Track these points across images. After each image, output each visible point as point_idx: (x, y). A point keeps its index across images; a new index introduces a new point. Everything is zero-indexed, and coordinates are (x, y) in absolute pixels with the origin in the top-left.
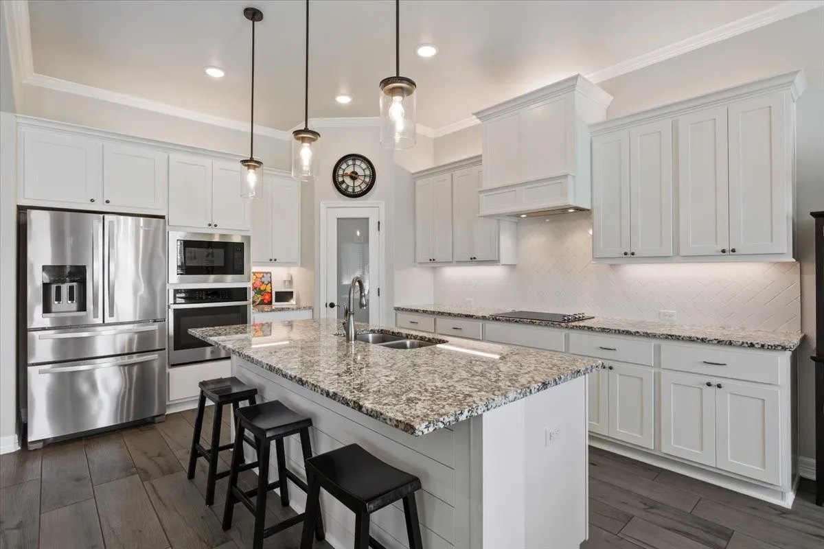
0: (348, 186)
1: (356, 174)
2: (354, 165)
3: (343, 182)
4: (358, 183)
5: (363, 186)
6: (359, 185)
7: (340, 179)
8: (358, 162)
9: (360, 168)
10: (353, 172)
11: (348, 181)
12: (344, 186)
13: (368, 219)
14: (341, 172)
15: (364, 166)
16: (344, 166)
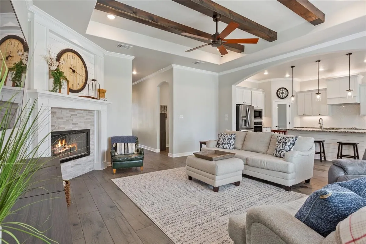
0: (281, 96)
1: (283, 92)
2: (282, 90)
3: (280, 95)
4: (283, 95)
5: (285, 96)
6: (284, 95)
7: (279, 94)
8: (284, 90)
9: (284, 91)
10: (282, 92)
11: (281, 94)
12: (280, 96)
13: (286, 104)
14: (279, 92)
15: (285, 90)
16: (280, 91)
